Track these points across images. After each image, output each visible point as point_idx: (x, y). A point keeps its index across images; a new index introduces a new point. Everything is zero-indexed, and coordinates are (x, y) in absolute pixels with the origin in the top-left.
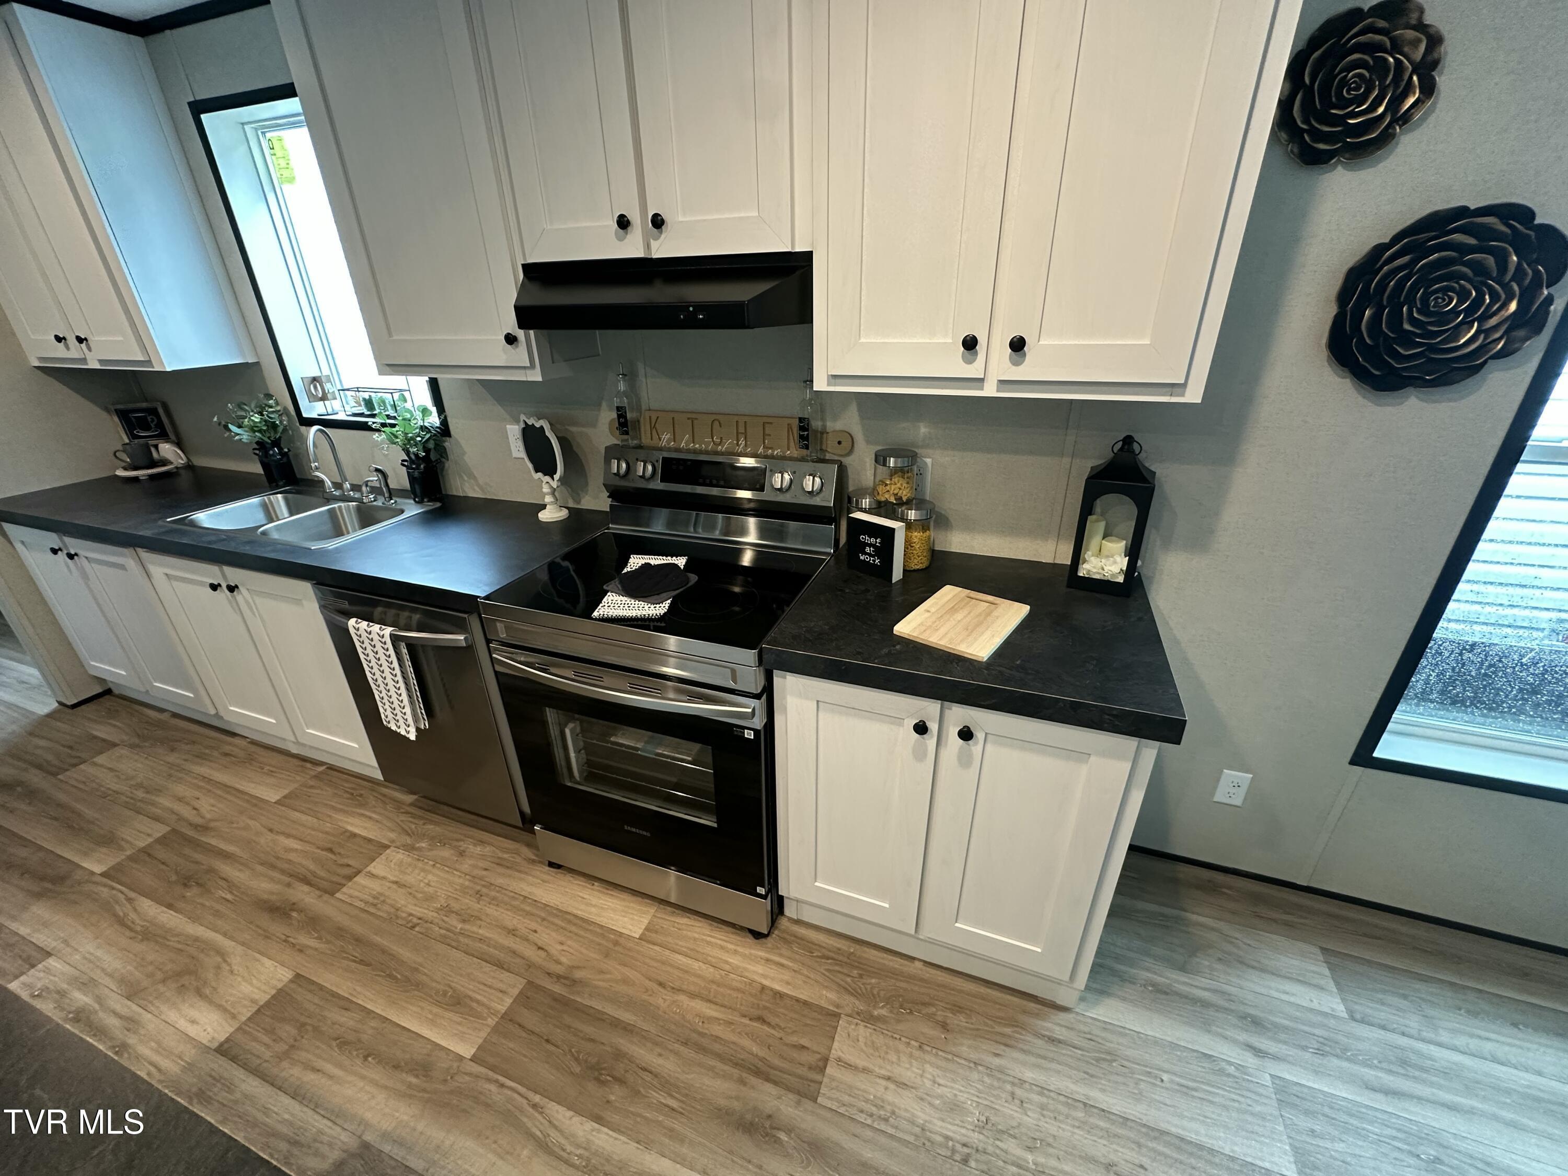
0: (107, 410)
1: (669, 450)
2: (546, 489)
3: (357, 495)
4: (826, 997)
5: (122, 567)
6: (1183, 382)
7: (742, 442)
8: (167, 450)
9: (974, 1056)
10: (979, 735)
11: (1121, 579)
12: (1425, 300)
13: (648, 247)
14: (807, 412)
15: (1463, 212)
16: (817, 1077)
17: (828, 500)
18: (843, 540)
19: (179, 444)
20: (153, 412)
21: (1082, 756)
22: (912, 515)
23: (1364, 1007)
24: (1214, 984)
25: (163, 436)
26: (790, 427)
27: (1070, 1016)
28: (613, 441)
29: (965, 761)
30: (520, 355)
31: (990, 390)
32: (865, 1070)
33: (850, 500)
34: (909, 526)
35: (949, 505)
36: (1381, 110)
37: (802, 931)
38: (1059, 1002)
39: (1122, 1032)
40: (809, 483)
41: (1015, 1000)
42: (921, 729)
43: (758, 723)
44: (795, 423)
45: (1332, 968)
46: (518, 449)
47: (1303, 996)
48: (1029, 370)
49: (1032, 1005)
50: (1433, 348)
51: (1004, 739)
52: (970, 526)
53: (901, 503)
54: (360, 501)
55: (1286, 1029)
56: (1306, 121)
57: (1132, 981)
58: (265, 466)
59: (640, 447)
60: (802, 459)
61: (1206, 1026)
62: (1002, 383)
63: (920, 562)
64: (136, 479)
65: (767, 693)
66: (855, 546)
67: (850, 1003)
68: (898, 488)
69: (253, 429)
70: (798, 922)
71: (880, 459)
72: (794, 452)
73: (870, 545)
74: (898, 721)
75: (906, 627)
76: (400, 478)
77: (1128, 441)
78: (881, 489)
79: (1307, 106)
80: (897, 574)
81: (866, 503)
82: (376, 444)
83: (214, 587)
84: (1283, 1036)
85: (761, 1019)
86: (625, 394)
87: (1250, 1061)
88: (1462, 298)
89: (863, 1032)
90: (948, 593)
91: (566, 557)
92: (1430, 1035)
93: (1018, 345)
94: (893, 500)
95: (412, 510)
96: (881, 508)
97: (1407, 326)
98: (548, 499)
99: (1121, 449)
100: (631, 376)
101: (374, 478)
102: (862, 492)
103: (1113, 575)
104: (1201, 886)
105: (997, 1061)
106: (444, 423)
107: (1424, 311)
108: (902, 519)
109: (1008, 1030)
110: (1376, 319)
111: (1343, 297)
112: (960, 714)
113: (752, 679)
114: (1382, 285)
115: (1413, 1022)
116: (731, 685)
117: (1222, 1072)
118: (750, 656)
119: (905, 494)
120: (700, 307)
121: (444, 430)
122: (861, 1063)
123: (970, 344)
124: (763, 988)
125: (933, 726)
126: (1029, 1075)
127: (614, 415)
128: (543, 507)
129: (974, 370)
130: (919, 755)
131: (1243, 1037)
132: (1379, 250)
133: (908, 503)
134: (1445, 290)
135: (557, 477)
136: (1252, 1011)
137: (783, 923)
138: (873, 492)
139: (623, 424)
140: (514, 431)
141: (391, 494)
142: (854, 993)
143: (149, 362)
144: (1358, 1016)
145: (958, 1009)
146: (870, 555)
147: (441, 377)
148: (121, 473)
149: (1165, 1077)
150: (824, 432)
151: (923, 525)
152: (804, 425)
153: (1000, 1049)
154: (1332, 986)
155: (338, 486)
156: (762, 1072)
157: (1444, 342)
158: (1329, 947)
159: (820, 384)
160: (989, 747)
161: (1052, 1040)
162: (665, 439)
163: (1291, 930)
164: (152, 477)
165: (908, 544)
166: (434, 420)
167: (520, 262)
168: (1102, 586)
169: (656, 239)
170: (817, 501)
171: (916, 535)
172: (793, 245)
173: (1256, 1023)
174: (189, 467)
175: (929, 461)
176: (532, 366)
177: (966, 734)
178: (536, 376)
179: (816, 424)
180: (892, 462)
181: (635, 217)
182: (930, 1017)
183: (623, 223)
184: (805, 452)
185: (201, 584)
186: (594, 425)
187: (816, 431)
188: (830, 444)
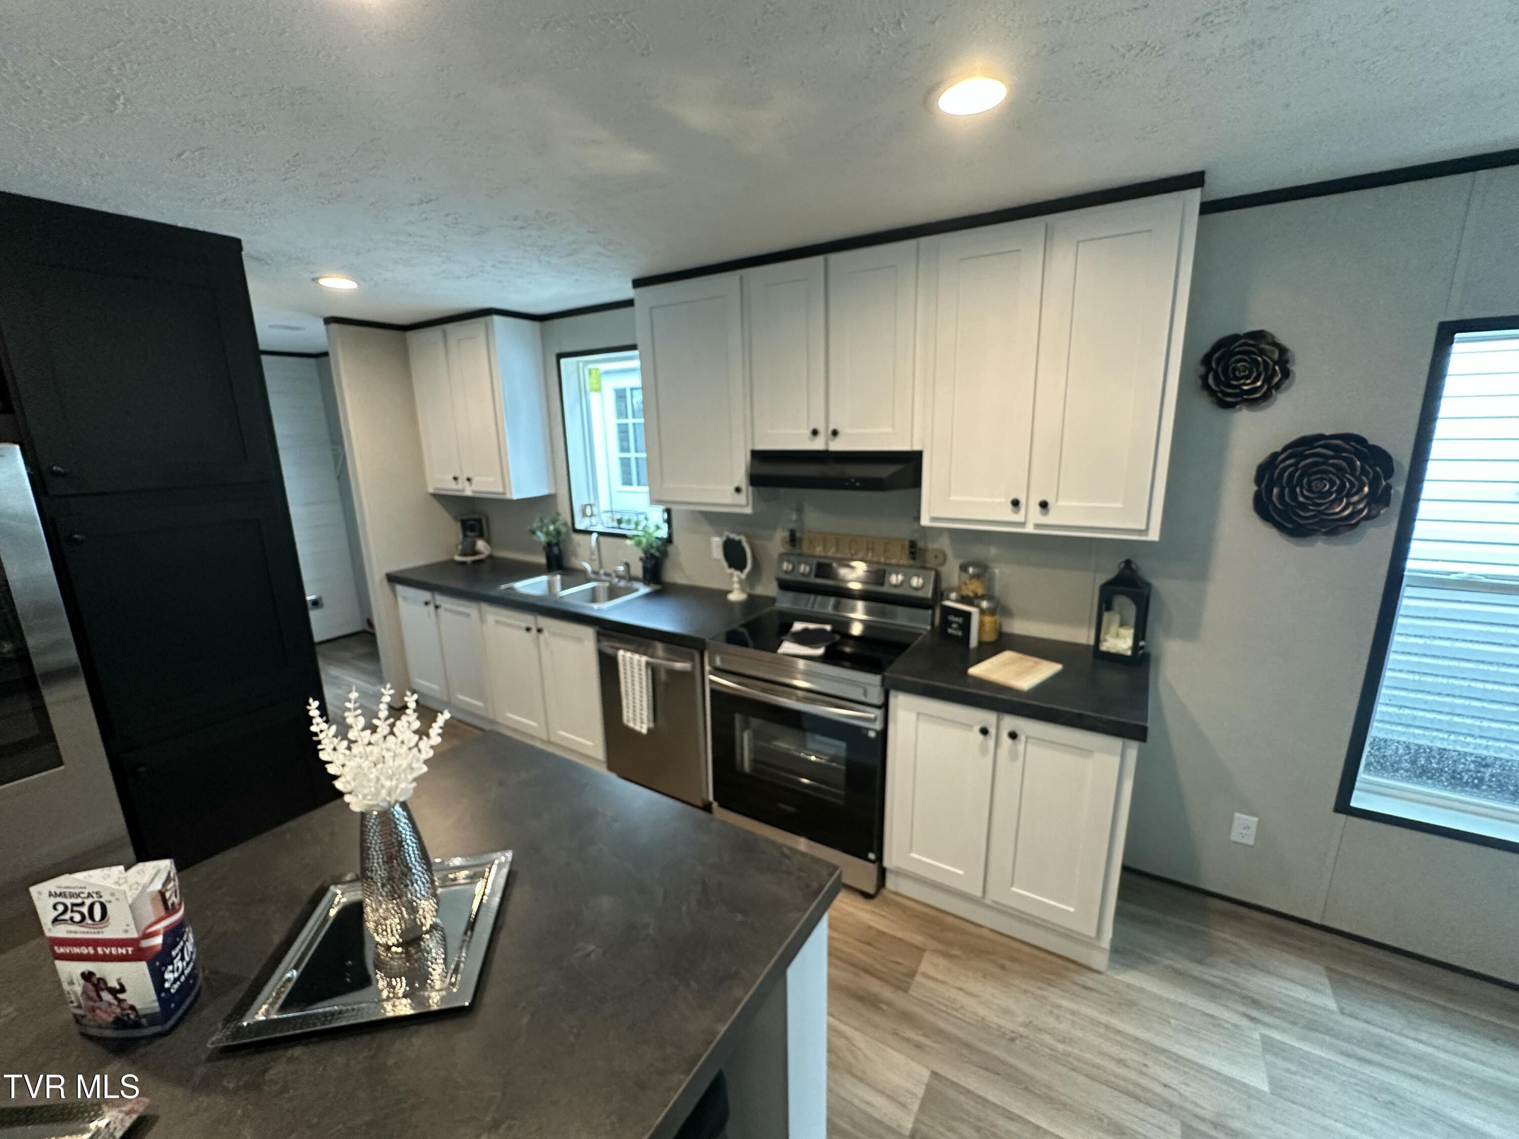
0: (455, 518)
1: (820, 557)
2: (735, 579)
3: (608, 578)
4: (917, 939)
5: (468, 615)
6: (1143, 527)
7: (870, 554)
8: (481, 545)
9: (1024, 986)
10: (1022, 737)
11: (1129, 653)
12: (1309, 483)
13: (827, 444)
14: (915, 536)
15: (1321, 437)
16: (909, 980)
17: (928, 593)
18: (937, 621)
19: (488, 542)
20: (479, 521)
21: (1087, 752)
22: (985, 604)
23: (1353, 1007)
24: (1224, 975)
25: (481, 536)
26: (903, 546)
27: (1102, 977)
28: (782, 550)
29: (1013, 756)
30: (742, 499)
31: (1029, 529)
32: (943, 982)
33: (942, 594)
34: (982, 612)
35: (1012, 601)
36: (1259, 384)
37: (899, 899)
38: (1096, 967)
39: (1142, 990)
40: (916, 582)
41: (1059, 961)
42: (984, 731)
43: (878, 726)
44: (907, 544)
45: (1330, 979)
46: (717, 553)
47: (1300, 993)
48: (1052, 518)
49: (1072, 966)
50: (1321, 512)
51: (1040, 740)
52: (1028, 616)
53: (977, 597)
54: (610, 583)
55: (1278, 1009)
56: (1217, 386)
57: (1155, 963)
58: (548, 558)
59: (800, 555)
60: (911, 567)
61: (1213, 998)
62: (1037, 526)
63: (990, 637)
64: (463, 563)
65: (885, 706)
66: (946, 623)
67: (932, 944)
68: (975, 587)
69: (547, 534)
70: (896, 893)
71: (964, 568)
72: (905, 561)
73: (955, 622)
74: (969, 727)
75: (976, 670)
76: (637, 570)
77: (1128, 563)
78: (964, 587)
79: (1217, 378)
80: (974, 642)
81: (953, 595)
82: (626, 546)
83: (528, 629)
84: (1276, 1013)
85: (870, 944)
86: (796, 521)
87: (1245, 1023)
88: (1332, 484)
89: (942, 962)
90: (1007, 655)
91: (743, 626)
92: (1413, 1034)
93: (1044, 505)
94: (971, 594)
95: (644, 590)
96: (963, 599)
97: (1301, 499)
98: (736, 586)
99: (1124, 568)
100: (800, 510)
101: (621, 568)
102: (952, 590)
103: (1124, 650)
104: (1226, 914)
105: (1041, 992)
106: (670, 535)
107: (1310, 490)
108: (978, 606)
109: (1052, 977)
110: (1281, 496)
111: (1258, 480)
112: (1011, 722)
113: (875, 696)
114: (1281, 475)
115: (1397, 1022)
116: (863, 699)
117: (1219, 1026)
118: (876, 679)
119: (980, 591)
120: (858, 479)
121: (669, 540)
122: (941, 977)
123: (1016, 503)
124: (870, 927)
125: (992, 731)
126: (1064, 1003)
127: (786, 534)
128: (730, 592)
129: (1019, 517)
130: (983, 750)
131: (1242, 1009)
132: (1275, 456)
133: (983, 597)
134: (1322, 479)
135: (747, 571)
136: (1250, 994)
137: (884, 892)
138: (958, 590)
139: (793, 539)
140: (717, 542)
141: (632, 579)
142: (938, 940)
143: (504, 494)
144: (1346, 1012)
145: (1013, 959)
146: (955, 629)
147: (674, 508)
148: (458, 558)
149: (1173, 1021)
150: (925, 550)
151: (992, 612)
152: (913, 545)
153: (1044, 986)
154: (1329, 991)
155: (595, 573)
156: (869, 971)
157: (1326, 509)
158: (1334, 967)
159: (925, 521)
160: (1029, 747)
161: (1085, 988)
162: (819, 550)
163: (1301, 952)
164: (474, 562)
165: (981, 625)
166: (663, 533)
167: (750, 448)
168: (1115, 658)
169: (832, 440)
170: (920, 594)
171: (988, 619)
172: (912, 446)
173: (1255, 1003)
174: (490, 557)
175: (997, 571)
176: (747, 505)
177: (1013, 736)
178: (748, 510)
179: (921, 544)
180: (971, 570)
181: (821, 429)
182: (993, 962)
183: (815, 433)
184: (911, 562)
185: (519, 627)
186: (771, 539)
187: (920, 549)
188: (930, 557)
